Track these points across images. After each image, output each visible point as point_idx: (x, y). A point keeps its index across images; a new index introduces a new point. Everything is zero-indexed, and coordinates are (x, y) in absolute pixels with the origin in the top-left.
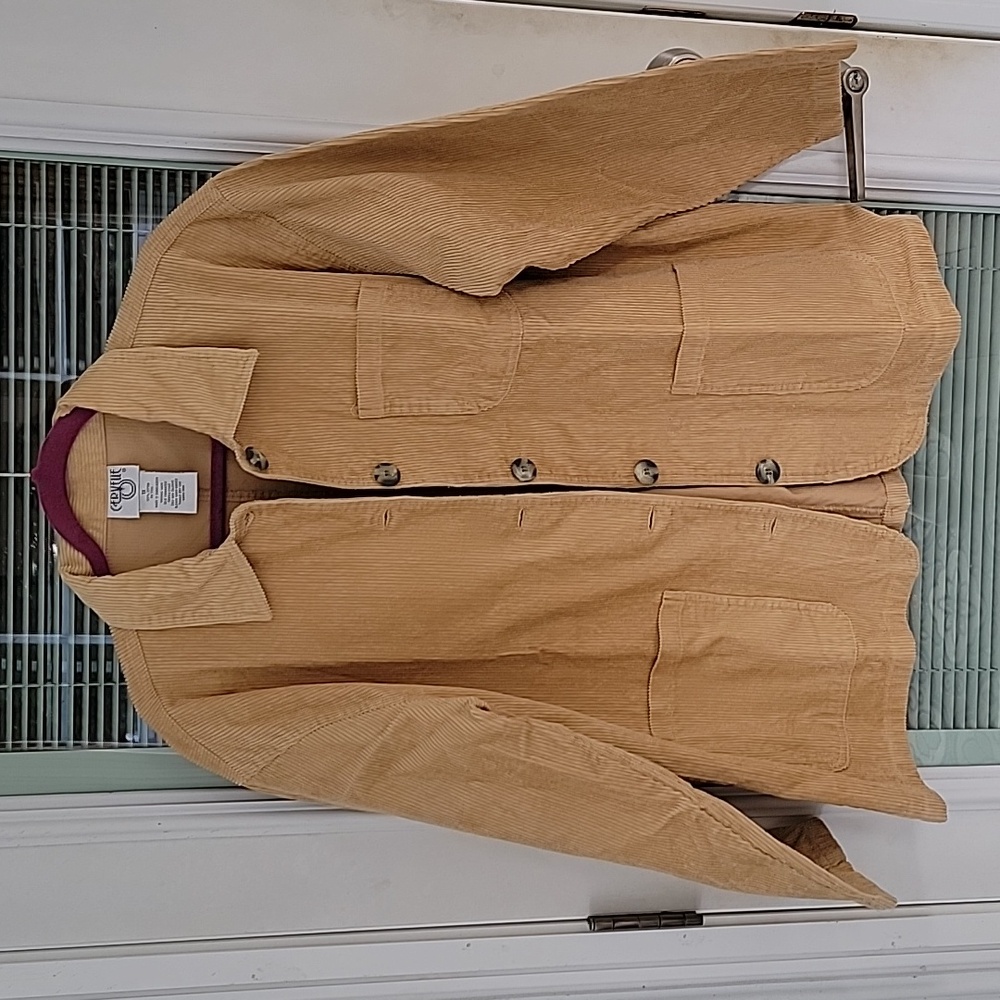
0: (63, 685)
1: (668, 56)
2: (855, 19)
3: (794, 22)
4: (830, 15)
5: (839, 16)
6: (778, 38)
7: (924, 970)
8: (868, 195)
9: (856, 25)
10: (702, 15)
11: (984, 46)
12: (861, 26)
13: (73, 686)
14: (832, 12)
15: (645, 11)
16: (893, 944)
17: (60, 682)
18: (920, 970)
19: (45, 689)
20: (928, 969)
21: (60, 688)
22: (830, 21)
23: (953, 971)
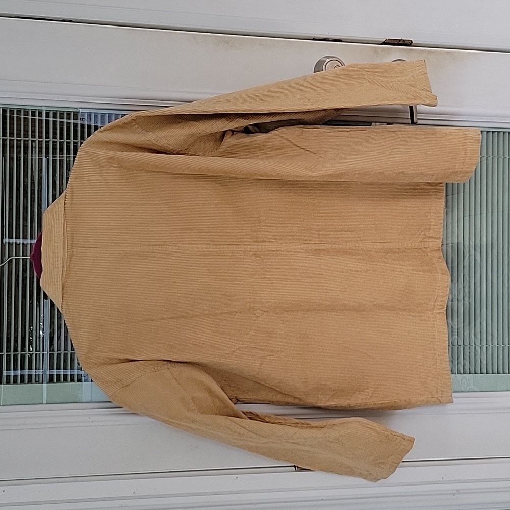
0: (44, 353)
1: (325, 59)
2: (412, 42)
3: (384, 43)
4: (400, 40)
5: (404, 41)
6: (375, 50)
7: (458, 491)
8: (419, 122)
9: (412, 45)
10: (340, 41)
11: (472, 53)
12: (414, 45)
13: (49, 353)
14: (401, 39)
15: (314, 39)
16: (442, 478)
17: (43, 351)
18: (456, 492)
19: (36, 354)
20: (460, 491)
21: (43, 354)
22: (400, 43)
23: (472, 493)
